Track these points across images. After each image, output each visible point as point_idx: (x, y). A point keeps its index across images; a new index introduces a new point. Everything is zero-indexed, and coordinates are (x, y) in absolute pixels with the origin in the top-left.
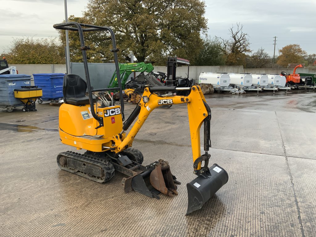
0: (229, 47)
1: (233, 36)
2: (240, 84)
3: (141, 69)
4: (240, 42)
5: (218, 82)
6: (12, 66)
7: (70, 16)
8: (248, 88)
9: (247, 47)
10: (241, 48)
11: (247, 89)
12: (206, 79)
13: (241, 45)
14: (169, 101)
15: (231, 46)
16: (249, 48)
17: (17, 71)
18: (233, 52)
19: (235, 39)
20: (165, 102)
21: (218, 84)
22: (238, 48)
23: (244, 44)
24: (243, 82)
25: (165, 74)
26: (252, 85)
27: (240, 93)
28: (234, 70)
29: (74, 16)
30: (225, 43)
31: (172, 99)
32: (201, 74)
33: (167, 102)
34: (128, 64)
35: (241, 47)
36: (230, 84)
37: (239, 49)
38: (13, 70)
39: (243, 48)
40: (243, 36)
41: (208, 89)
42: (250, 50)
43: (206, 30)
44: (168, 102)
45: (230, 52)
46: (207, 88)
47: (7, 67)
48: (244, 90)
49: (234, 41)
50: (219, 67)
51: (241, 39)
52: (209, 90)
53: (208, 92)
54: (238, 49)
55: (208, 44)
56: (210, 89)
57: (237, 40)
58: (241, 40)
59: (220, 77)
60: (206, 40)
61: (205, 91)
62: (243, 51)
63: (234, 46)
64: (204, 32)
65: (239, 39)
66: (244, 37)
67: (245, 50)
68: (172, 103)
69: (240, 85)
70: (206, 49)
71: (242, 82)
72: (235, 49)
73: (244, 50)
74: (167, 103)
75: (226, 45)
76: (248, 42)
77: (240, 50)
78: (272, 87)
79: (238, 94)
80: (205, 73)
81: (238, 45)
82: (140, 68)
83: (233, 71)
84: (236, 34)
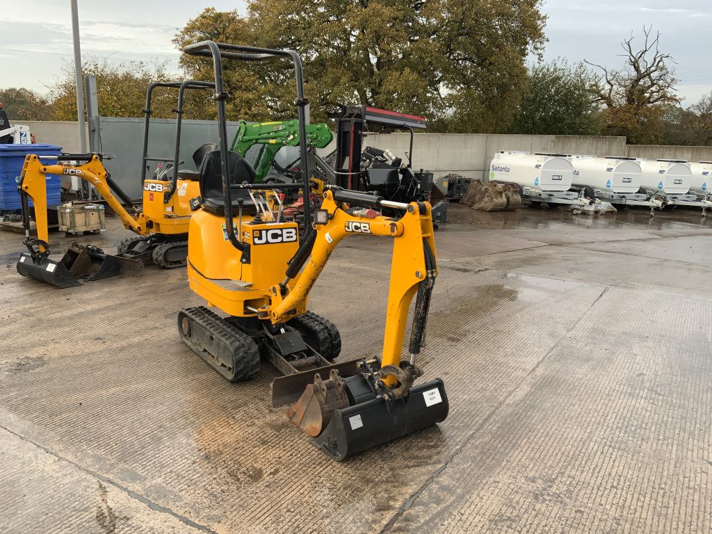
0: (622, 90)
1: (633, 60)
2: (604, 185)
3: (292, 137)
4: (650, 77)
5: (537, 180)
6: (17, 123)
7: (206, 9)
8: (624, 197)
9: (669, 89)
10: (653, 92)
11: (623, 202)
12: (506, 170)
13: (653, 84)
14: (365, 226)
15: (625, 86)
16: (675, 93)
17: (31, 135)
18: (630, 100)
19: (637, 69)
20: (357, 228)
21: (536, 184)
22: (643, 91)
23: (661, 82)
24: (611, 182)
25: (383, 152)
26: (642, 191)
27: (596, 212)
28: (597, 148)
29: (213, 9)
30: (609, 78)
31: (369, 224)
32: (496, 155)
33: (360, 228)
34: (263, 124)
35: (653, 89)
36: (573, 185)
37: (647, 95)
38: (21, 134)
39: (658, 92)
40: (658, 60)
41: (501, 197)
42: (677, 98)
43: (541, 43)
44: (363, 229)
45: (623, 102)
46: (501, 193)
47: (7, 126)
48: (613, 204)
49: (634, 74)
50: (553, 137)
51: (653, 68)
52: (504, 199)
53: (501, 205)
54: (645, 94)
55: (558, 78)
56: (508, 199)
57: (643, 70)
58: (653, 71)
59: (543, 164)
60: (552, 70)
61: (492, 203)
62: (657, 100)
63: (633, 87)
64: (536, 49)
65: (650, 67)
66: (661, 64)
67: (664, 97)
68: (369, 231)
69: (602, 190)
70: (550, 91)
71: (609, 182)
72: (635, 93)
73: (661, 97)
74: (359, 231)
75: (612, 82)
76: (673, 76)
77: (650, 98)
78: (699, 199)
79: (591, 213)
80: (506, 153)
81: (645, 83)
82: (289, 136)
83: (594, 151)
84: (639, 55)
